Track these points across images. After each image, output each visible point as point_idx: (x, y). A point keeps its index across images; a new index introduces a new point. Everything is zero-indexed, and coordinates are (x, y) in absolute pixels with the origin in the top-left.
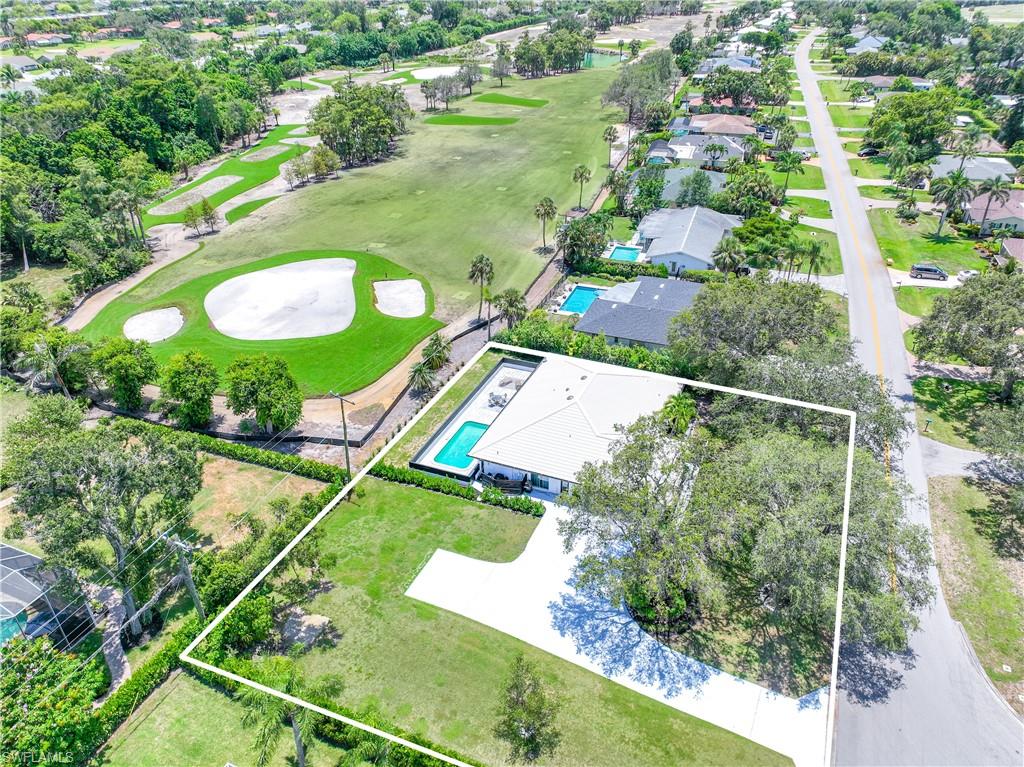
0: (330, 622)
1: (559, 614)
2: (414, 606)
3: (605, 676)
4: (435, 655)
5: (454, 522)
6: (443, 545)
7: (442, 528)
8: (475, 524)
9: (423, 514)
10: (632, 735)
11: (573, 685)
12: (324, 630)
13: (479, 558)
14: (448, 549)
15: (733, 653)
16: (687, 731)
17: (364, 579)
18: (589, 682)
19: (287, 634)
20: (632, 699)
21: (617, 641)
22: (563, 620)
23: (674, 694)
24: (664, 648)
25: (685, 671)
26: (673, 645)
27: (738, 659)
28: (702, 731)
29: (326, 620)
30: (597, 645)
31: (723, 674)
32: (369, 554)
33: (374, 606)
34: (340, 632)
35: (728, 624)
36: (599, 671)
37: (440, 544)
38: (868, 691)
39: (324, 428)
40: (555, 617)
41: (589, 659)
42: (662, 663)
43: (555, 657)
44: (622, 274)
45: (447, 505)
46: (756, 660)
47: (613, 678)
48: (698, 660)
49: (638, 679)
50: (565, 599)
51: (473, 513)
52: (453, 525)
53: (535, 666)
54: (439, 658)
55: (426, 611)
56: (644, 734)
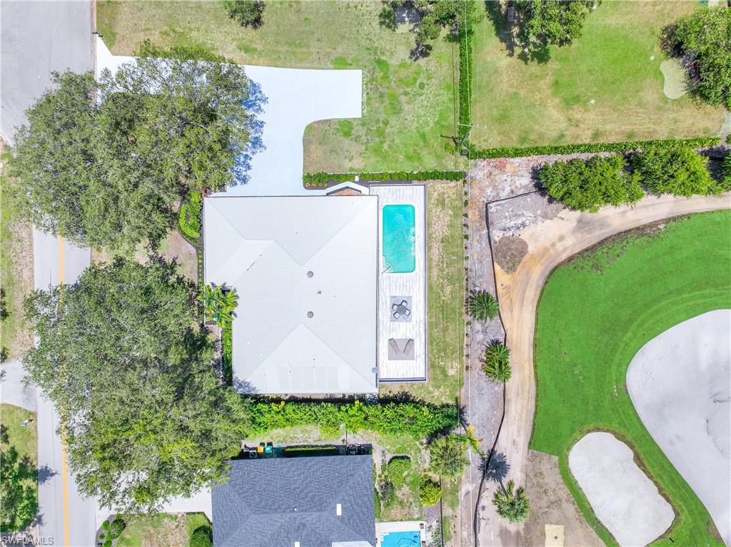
0: (394, 30)
1: (259, 95)
2: (350, 64)
4: (320, 36)
5: (363, 148)
6: (360, 122)
7: (369, 137)
8: (347, 151)
9: (390, 147)
11: (234, 50)
12: (395, 24)
13: (330, 120)
14: (354, 119)
17: (396, 72)
19: (414, 11)
22: (255, 93)
29: (398, 31)
32: (406, 94)
33: (376, 54)
34: (384, 27)
37: (363, 122)
39: (535, 217)
40: (260, 92)
45: (378, 162)
50: (260, 109)
51: (354, 161)
52: (363, 144)
53: (260, 54)
54: (316, 35)
55: (342, 63)
56: (188, 37)
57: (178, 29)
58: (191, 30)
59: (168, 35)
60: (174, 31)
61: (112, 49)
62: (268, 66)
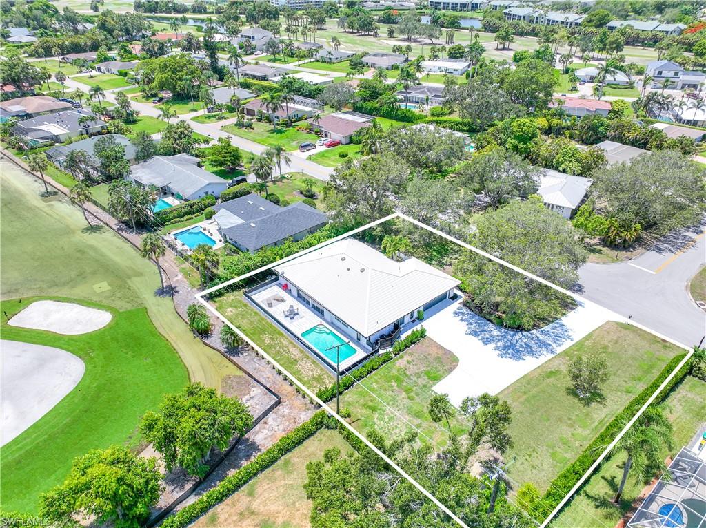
1: (508, 356)
3: (555, 355)
5: (408, 373)
6: (429, 385)
7: (411, 381)
8: (416, 365)
9: (391, 386)
11: (559, 368)
13: (449, 373)
14: (435, 384)
16: (592, 342)
18: (557, 361)
20: (571, 351)
21: (533, 342)
22: (513, 355)
23: (570, 338)
24: (542, 329)
25: (558, 329)
26: (541, 326)
28: (593, 337)
30: (534, 350)
31: (562, 319)
36: (551, 355)
38: (577, 288)
40: (511, 358)
41: (543, 356)
42: (551, 334)
45: (389, 372)
48: (552, 322)
49: (560, 345)
51: (405, 363)
52: (411, 375)
53: (543, 377)
61: (614, 323)
62: (528, 374)
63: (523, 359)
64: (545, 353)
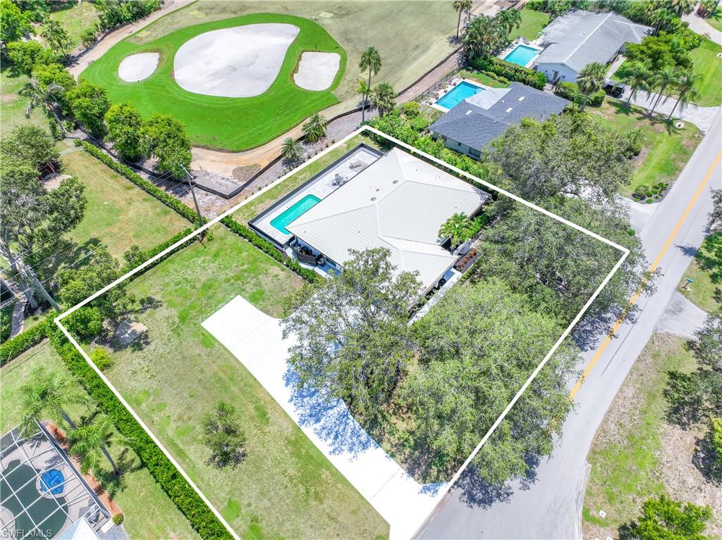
0: (147, 331)
1: (292, 369)
2: (203, 335)
3: (298, 424)
4: (198, 374)
5: (260, 277)
6: (243, 293)
7: (249, 279)
8: (273, 282)
9: (243, 265)
10: (292, 472)
11: (274, 424)
12: (141, 335)
13: (262, 310)
14: (244, 297)
15: (397, 436)
16: (329, 481)
17: (182, 305)
18: (285, 424)
19: (118, 332)
20: (306, 446)
21: (320, 401)
22: (293, 374)
23: (337, 452)
24: (350, 417)
25: (354, 439)
26: (357, 416)
27: (397, 441)
28: (339, 486)
29: (145, 328)
30: (305, 400)
31: (380, 449)
32: (194, 287)
33: (178, 327)
34: (149, 340)
35: (407, 412)
36: (296, 419)
37: (241, 291)
38: (479, 496)
39: (212, 177)
40: (288, 371)
41: (294, 408)
42: (342, 427)
43: (273, 399)
44: (506, 76)
45: (261, 262)
46: (410, 447)
47: (303, 428)
48: (368, 433)
49: (319, 434)
51: (276, 273)
52: (258, 279)
53: (256, 402)
54: (199, 377)
55: (208, 341)
56: (300, 474)
57: (302, 491)
58: (291, 479)
59: (316, 493)
60: (308, 492)
61: (385, 533)
62: (261, 386)
63: (287, 385)
64: (300, 411)
